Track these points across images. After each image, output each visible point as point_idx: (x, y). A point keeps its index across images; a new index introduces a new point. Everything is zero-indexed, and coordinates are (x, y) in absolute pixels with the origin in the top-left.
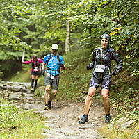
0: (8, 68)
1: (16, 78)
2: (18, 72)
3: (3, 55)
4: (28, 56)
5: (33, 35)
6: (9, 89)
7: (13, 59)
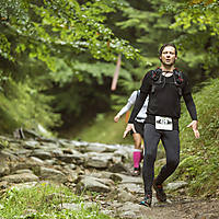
1: (94, 130)
2: (101, 117)
3: (62, 69)
5: (142, 21)
6: (78, 162)
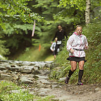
0: (15, 44)
2: (28, 49)
4: (39, 29)
7: (21, 33)
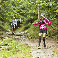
2: (18, 28)
5: (24, 12)
6: (15, 35)
